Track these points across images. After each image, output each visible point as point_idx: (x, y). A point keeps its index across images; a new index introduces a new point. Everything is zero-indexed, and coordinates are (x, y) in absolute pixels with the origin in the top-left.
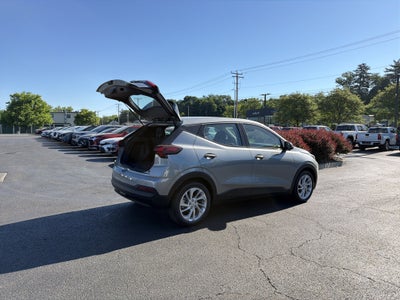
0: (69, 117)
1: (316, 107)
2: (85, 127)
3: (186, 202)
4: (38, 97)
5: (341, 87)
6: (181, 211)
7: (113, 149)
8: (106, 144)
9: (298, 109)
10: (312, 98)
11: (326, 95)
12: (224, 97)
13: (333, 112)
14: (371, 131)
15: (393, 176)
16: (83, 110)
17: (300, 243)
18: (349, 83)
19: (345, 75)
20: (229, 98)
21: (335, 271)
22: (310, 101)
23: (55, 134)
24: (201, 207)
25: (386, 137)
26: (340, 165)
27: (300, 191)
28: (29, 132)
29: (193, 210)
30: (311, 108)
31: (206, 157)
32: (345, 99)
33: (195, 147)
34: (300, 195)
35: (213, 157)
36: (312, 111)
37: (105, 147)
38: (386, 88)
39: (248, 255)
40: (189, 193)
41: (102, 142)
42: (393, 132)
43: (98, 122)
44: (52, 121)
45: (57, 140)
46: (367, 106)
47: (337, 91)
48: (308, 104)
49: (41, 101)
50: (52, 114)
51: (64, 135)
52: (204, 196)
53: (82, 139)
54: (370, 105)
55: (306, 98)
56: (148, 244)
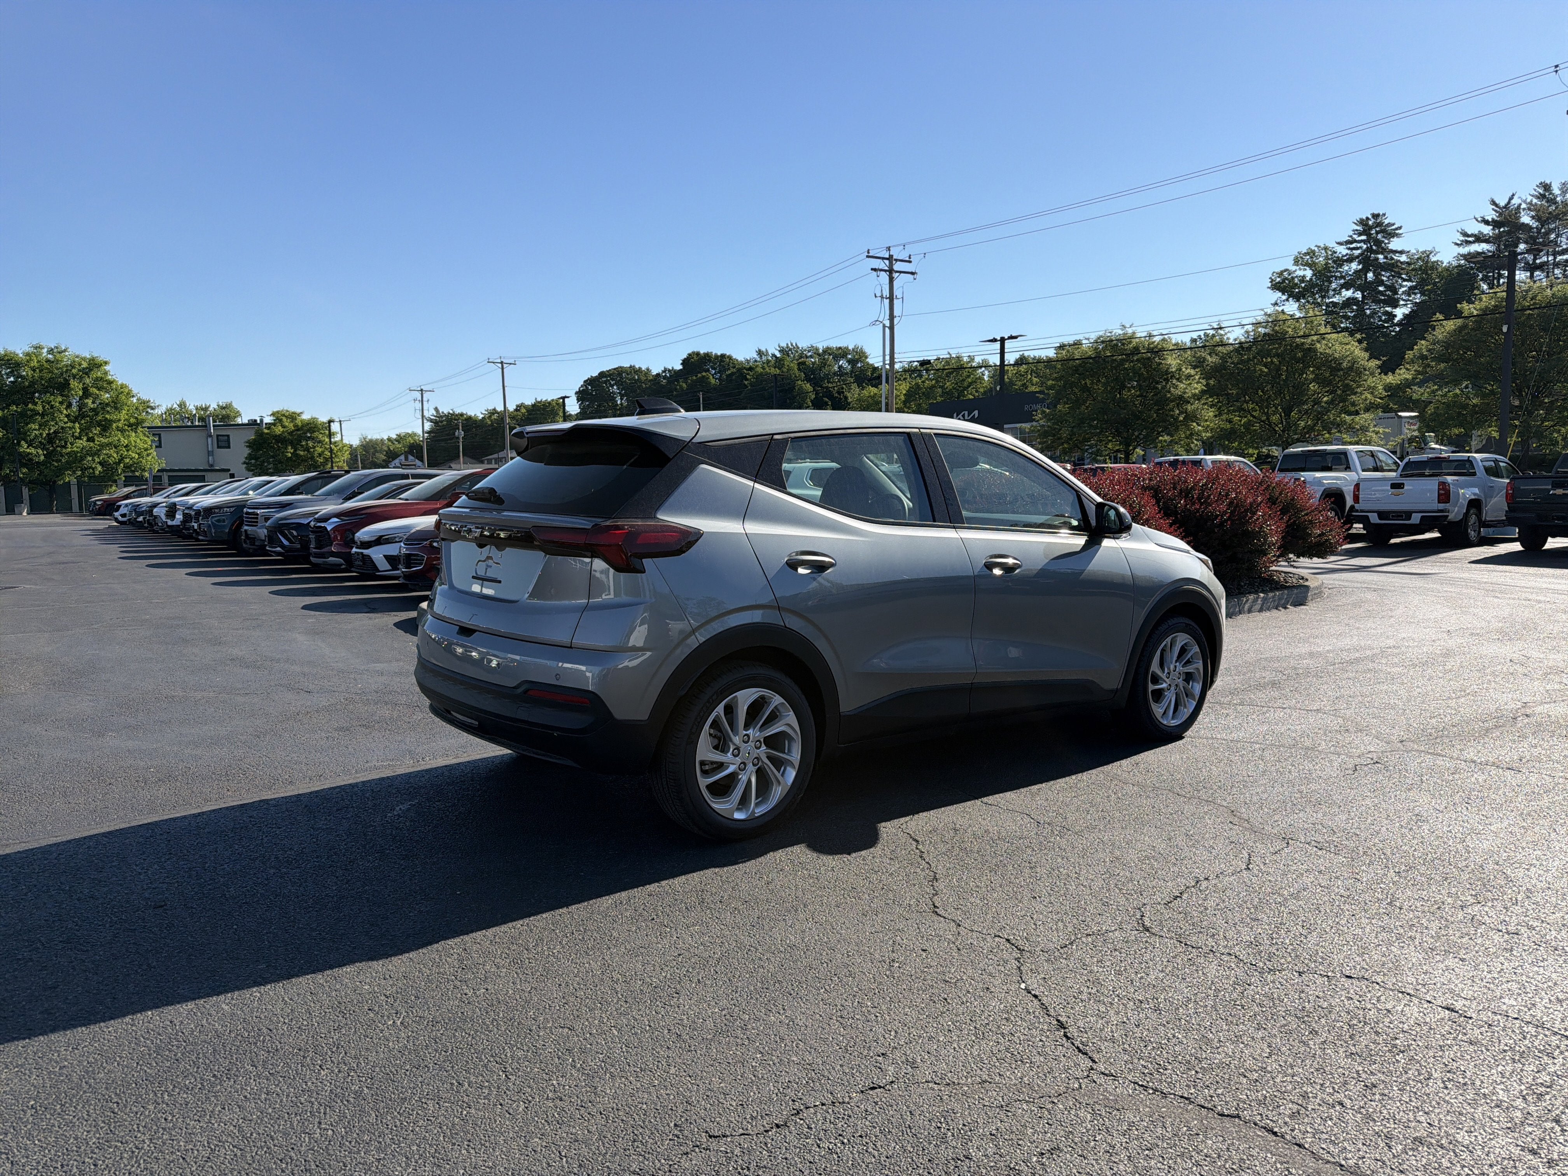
0: (224, 443)
1: (1197, 387)
2: (294, 479)
3: (721, 744)
4: (94, 365)
5: (1292, 308)
6: (703, 782)
7: (409, 560)
8: (380, 540)
9: (1131, 393)
10: (1180, 348)
11: (1235, 335)
12: (841, 353)
13: (1264, 403)
14: (1414, 470)
15: (1504, 635)
16: (279, 417)
17: (1172, 887)
18: (1324, 292)
19: (1305, 259)
20: (859, 356)
21: (1316, 986)
22: (1172, 362)
23: (172, 510)
24: (779, 763)
25: (1467, 493)
26: (1300, 602)
27: (1158, 695)
28: (65, 509)
29: (749, 776)
30: (1181, 388)
31: (793, 565)
32: (1311, 351)
33: (754, 528)
34: (1158, 710)
35: (820, 568)
36: (1181, 400)
37: (377, 554)
38: (1466, 308)
39: (974, 938)
40: (730, 710)
41: (366, 533)
42: (1493, 471)
43: (342, 460)
44: (154, 462)
45: (181, 533)
46: (1390, 379)
47: (1276, 320)
48: (1168, 376)
49: (105, 383)
50: (156, 432)
51: (209, 511)
52: (789, 722)
53: (281, 528)
54: (1403, 374)
55: (1157, 351)
56: (578, 910)
